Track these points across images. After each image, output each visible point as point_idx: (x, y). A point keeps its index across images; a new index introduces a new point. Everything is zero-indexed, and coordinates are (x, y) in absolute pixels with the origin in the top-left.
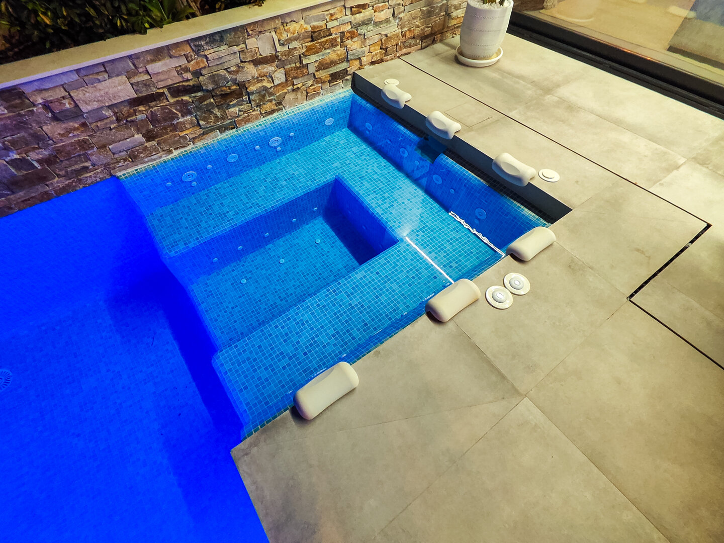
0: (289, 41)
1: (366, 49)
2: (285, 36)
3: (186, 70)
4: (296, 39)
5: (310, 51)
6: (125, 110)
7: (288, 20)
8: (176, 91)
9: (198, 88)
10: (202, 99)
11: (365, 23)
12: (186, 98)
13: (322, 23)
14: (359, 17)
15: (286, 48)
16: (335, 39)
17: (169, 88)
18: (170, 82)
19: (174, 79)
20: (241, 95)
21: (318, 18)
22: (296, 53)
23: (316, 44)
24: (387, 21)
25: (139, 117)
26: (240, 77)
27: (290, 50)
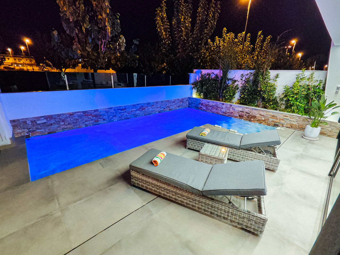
0: (267, 115)
1: (286, 124)
2: (267, 114)
3: (249, 111)
4: (269, 115)
5: (271, 118)
6: (239, 111)
7: (269, 112)
8: (246, 113)
9: (249, 114)
10: (249, 115)
11: (286, 119)
12: (247, 114)
13: (275, 115)
14: (285, 117)
15: (266, 115)
16: (278, 119)
17: (246, 112)
18: (246, 111)
19: (247, 111)
20: (255, 118)
21: (275, 114)
22: (268, 117)
23: (273, 117)
24: (294, 121)
25: (240, 113)
26: (256, 115)
27: (267, 116)
